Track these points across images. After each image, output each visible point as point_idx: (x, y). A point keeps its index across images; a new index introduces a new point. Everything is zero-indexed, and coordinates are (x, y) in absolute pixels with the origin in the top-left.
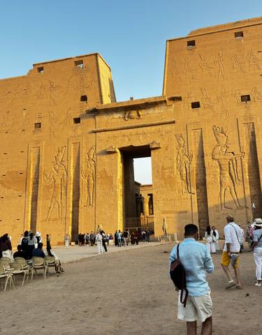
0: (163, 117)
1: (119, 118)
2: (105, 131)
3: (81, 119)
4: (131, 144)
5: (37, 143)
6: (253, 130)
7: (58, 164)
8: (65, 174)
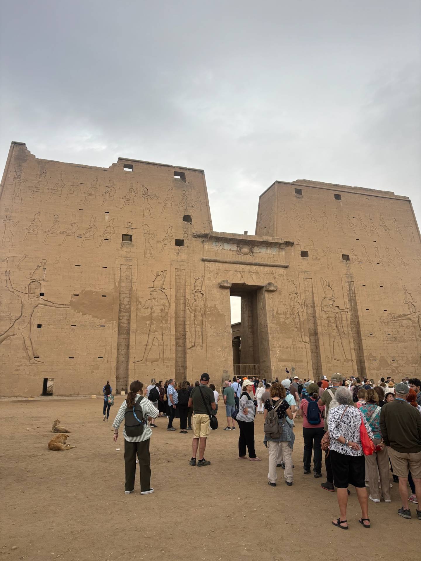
0: (276, 259)
1: (230, 250)
2: (215, 262)
3: (185, 242)
4: (243, 282)
5: (127, 260)
6: (353, 288)
7: (158, 291)
8: (167, 304)
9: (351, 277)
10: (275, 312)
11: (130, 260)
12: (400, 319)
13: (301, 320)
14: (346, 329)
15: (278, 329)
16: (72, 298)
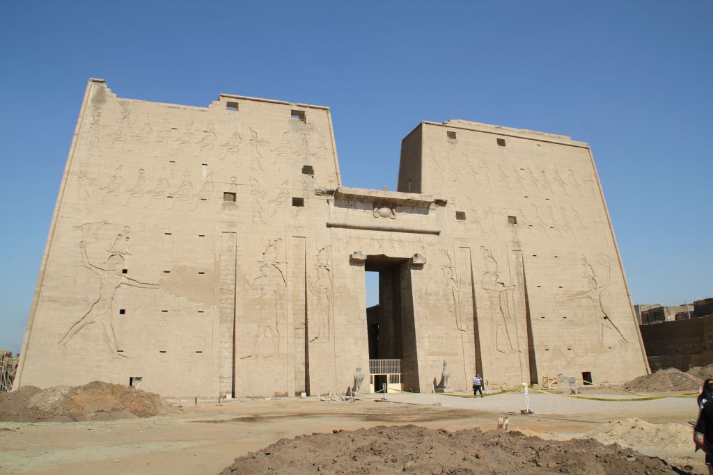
0: (424, 222)
1: (364, 211)
2: (345, 227)
3: (305, 201)
4: (382, 253)
5: (230, 226)
6: (521, 260)
7: (270, 266)
8: (283, 283)
9: (519, 246)
10: (423, 292)
11: (234, 225)
12: (578, 297)
13: (457, 301)
14: (511, 312)
15: (427, 314)
16: (161, 275)
